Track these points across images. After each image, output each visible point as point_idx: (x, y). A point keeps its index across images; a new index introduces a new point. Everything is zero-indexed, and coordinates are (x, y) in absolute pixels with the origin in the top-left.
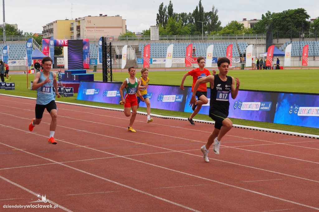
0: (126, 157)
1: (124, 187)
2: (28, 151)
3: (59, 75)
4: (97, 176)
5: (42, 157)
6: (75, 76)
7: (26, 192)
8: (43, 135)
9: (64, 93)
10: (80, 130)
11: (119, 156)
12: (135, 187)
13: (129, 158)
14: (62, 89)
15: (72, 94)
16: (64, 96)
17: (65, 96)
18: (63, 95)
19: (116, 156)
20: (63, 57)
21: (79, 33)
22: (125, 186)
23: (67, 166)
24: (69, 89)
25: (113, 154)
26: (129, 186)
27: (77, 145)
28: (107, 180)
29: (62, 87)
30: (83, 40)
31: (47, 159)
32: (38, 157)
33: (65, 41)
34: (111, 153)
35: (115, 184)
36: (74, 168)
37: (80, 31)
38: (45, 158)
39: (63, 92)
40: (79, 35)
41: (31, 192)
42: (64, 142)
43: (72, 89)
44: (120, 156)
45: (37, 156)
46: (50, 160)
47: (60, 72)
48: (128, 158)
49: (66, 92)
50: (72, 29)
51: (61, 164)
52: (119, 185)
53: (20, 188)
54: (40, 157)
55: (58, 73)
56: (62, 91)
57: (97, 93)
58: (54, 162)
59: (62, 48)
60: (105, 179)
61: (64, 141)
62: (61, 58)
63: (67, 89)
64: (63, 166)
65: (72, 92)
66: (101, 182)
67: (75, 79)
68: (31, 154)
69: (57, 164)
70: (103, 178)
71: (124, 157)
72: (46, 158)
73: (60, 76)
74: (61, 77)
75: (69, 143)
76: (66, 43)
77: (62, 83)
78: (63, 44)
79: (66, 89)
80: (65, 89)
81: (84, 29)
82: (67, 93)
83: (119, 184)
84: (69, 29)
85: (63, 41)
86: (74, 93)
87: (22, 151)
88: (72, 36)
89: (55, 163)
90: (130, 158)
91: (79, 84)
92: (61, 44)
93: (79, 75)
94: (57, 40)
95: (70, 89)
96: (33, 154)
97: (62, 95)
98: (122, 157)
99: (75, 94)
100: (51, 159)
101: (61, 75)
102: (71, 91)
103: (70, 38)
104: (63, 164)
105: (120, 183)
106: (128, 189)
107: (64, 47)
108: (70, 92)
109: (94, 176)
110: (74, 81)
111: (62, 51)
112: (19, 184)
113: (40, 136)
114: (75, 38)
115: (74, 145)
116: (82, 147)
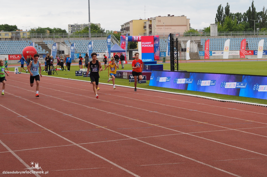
1: (188, 159)
2: (108, 129)
4: (166, 150)
5: (120, 134)
6: (147, 66)
7: (107, 162)
8: (122, 115)
10: (152, 111)
11: (184, 133)
12: (197, 159)
13: (192, 135)
15: (145, 81)
17: (140, 83)
19: (182, 133)
20: (138, 50)
21: (150, 30)
22: (189, 158)
23: (141, 141)
25: (179, 132)
26: (192, 158)
27: (149, 124)
28: (174, 153)
30: (154, 36)
31: (124, 135)
32: (117, 134)
33: (139, 37)
34: (177, 130)
35: (181, 156)
36: (146, 143)
38: (123, 135)
40: (151, 32)
41: (111, 162)
43: (145, 77)
44: (185, 133)
45: (116, 132)
46: (127, 136)
48: (191, 135)
50: (145, 27)
51: (136, 139)
52: (184, 158)
53: (102, 159)
54: (119, 133)
57: (168, 80)
58: (130, 137)
59: (137, 43)
60: (173, 152)
61: (138, 120)
64: (138, 141)
65: (145, 79)
66: (169, 155)
67: (147, 69)
68: (111, 131)
69: (133, 139)
70: (171, 152)
71: (189, 134)
72: (124, 134)
75: (143, 122)
76: (140, 38)
78: (138, 40)
81: (155, 27)
83: (184, 157)
84: (143, 27)
85: (137, 38)
87: (104, 128)
88: (145, 33)
90: (194, 135)
91: (151, 73)
92: (136, 40)
93: (151, 65)
94: (133, 36)
95: (143, 77)
96: (113, 131)
98: (187, 134)
99: (147, 81)
100: (128, 136)
102: (144, 79)
103: (143, 34)
104: (137, 140)
106: (192, 161)
107: (139, 42)
109: (163, 150)
110: (147, 70)
111: (137, 45)
112: (101, 156)
113: (119, 116)
114: (148, 35)
115: (147, 124)
116: (153, 125)
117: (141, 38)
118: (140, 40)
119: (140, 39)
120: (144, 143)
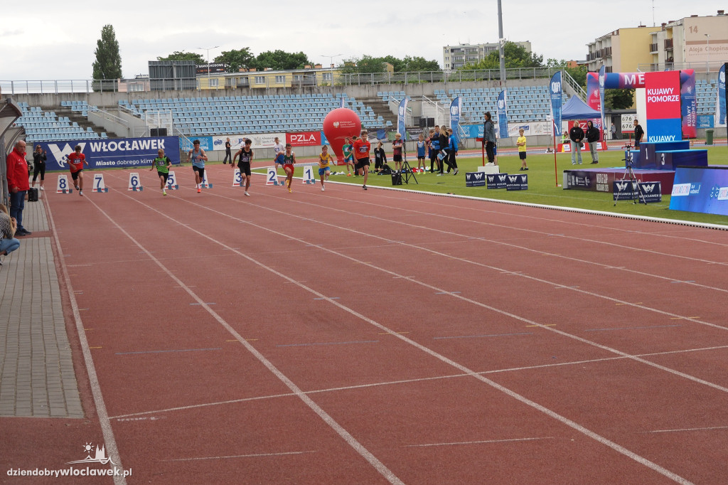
2: (560, 330)
3: (626, 153)
4: (722, 388)
5: (593, 343)
6: (663, 155)
7: (560, 422)
8: (595, 292)
9: (640, 194)
10: (679, 281)
14: (634, 186)
15: (659, 198)
16: (640, 202)
17: (643, 202)
18: (637, 201)
20: (635, 113)
21: (670, 56)
23: (650, 363)
24: (651, 186)
27: (673, 315)
29: (635, 182)
30: (680, 72)
31: (604, 347)
32: (583, 343)
33: (640, 76)
36: (666, 369)
37: (672, 52)
38: (600, 346)
39: (637, 193)
40: (670, 61)
41: (569, 423)
43: (657, 185)
45: (582, 340)
46: (612, 350)
47: (628, 147)
49: (644, 193)
50: (654, 48)
51: (638, 359)
53: (545, 414)
54: (588, 342)
55: (626, 149)
56: (636, 191)
58: (623, 354)
59: (633, 91)
61: (642, 305)
62: (631, 115)
63: (646, 185)
64: (642, 363)
65: (658, 193)
67: (663, 163)
68: (568, 335)
69: (628, 358)
72: (603, 345)
73: (630, 157)
74: (632, 158)
75: (654, 310)
76: (640, 79)
77: (634, 171)
78: (635, 83)
79: (644, 186)
80: (640, 185)
81: (682, 46)
82: (646, 194)
84: (648, 48)
85: (634, 77)
86: (662, 194)
87: (548, 328)
88: (655, 62)
89: (622, 356)
91: (674, 174)
92: (630, 83)
93: (673, 153)
94: (621, 74)
95: (653, 186)
96: (572, 336)
97: (634, 199)
99: (664, 198)
100: (615, 349)
101: (632, 154)
102: (656, 191)
103: (650, 68)
104: (641, 360)
107: (637, 89)
108: (653, 193)
110: (662, 168)
111: (633, 98)
112: (543, 406)
113: (588, 295)
114: (662, 67)
115: (665, 315)
116: (684, 320)
117: (643, 79)
118: (640, 83)
119: (642, 81)
120: (660, 370)
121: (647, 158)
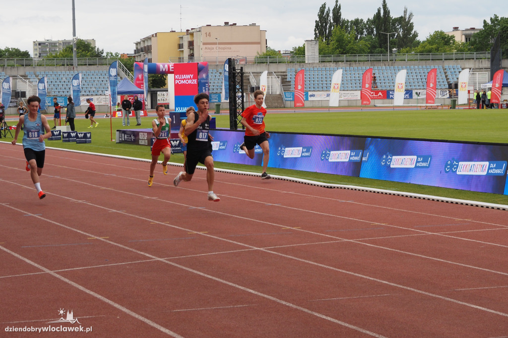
0: (268, 249)
1: (264, 298)
2: (112, 241)
4: (221, 281)
5: (134, 250)
7: (110, 305)
8: (136, 215)
10: (194, 207)
11: (256, 248)
12: (281, 298)
13: (272, 252)
19: (251, 248)
20: (167, 91)
21: (191, 52)
22: (266, 296)
23: (173, 264)
24: (176, 142)
25: (246, 245)
26: (272, 296)
27: (190, 231)
28: (237, 286)
30: (198, 63)
31: (142, 253)
32: (127, 250)
33: (170, 66)
34: (242, 243)
35: (250, 292)
36: (184, 268)
37: (193, 49)
38: (139, 252)
40: (192, 56)
41: (116, 305)
42: (169, 225)
44: (258, 249)
45: (127, 248)
46: (147, 255)
48: (270, 252)
50: (180, 46)
51: (165, 261)
52: (256, 295)
53: (99, 300)
54: (131, 249)
58: (153, 257)
59: (166, 76)
60: (234, 285)
61: (168, 223)
62: (164, 92)
64: (168, 264)
66: (228, 290)
68: (117, 244)
69: (158, 260)
70: (230, 284)
71: (265, 250)
72: (141, 251)
75: (177, 227)
76: (171, 68)
78: (167, 70)
79: (172, 142)
81: (200, 46)
82: (173, 147)
83: (256, 293)
84: (177, 46)
85: (166, 66)
87: (103, 240)
88: (181, 57)
89: (154, 259)
90: (274, 251)
92: (164, 70)
94: (158, 64)
95: (178, 142)
96: (119, 245)
98: (261, 249)
103: (177, 60)
104: (167, 262)
105: (259, 291)
106: (270, 300)
107: (169, 75)
108: (178, 146)
109: (217, 281)
111: (166, 81)
112: (98, 294)
113: (131, 217)
114: (186, 60)
115: (184, 231)
116: (197, 234)
117: (173, 68)
118: (171, 70)
119: (172, 69)
120: (179, 268)
121: (174, 122)
